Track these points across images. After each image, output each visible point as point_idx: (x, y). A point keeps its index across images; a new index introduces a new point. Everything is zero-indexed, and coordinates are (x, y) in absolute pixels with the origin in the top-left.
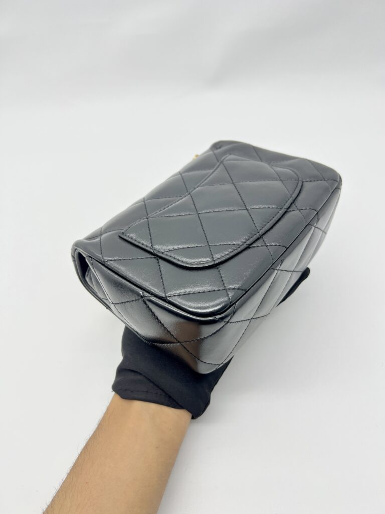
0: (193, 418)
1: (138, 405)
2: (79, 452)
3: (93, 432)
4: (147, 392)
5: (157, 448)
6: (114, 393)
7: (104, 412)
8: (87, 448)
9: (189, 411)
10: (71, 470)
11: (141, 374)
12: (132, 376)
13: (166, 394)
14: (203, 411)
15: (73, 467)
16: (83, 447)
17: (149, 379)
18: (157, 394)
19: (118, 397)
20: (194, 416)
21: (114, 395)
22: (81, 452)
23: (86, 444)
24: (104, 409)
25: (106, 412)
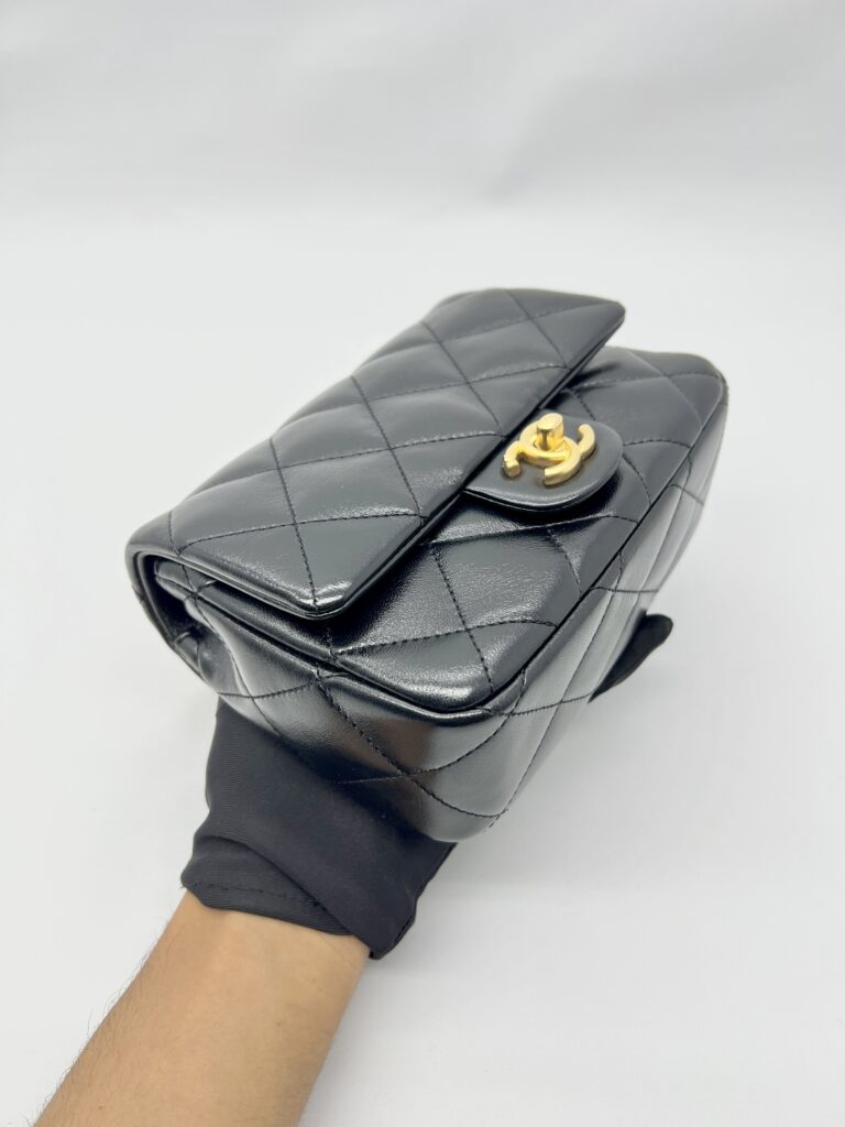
0: (372, 956)
1: (238, 921)
2: (92, 1031)
3: (129, 983)
4: (261, 891)
5: (279, 1024)
6: (185, 890)
7: (159, 937)
8: (108, 1024)
9: (362, 938)
10: (67, 1076)
11: (247, 848)
12: (227, 854)
13: (308, 895)
14: (397, 941)
15: (72, 1069)
16: (101, 1021)
17: (268, 861)
18: (285, 896)
19: (194, 901)
20: (375, 954)
21: (185, 897)
22: (96, 1034)
23: (109, 1015)
24: (159, 931)
25: (162, 937)
